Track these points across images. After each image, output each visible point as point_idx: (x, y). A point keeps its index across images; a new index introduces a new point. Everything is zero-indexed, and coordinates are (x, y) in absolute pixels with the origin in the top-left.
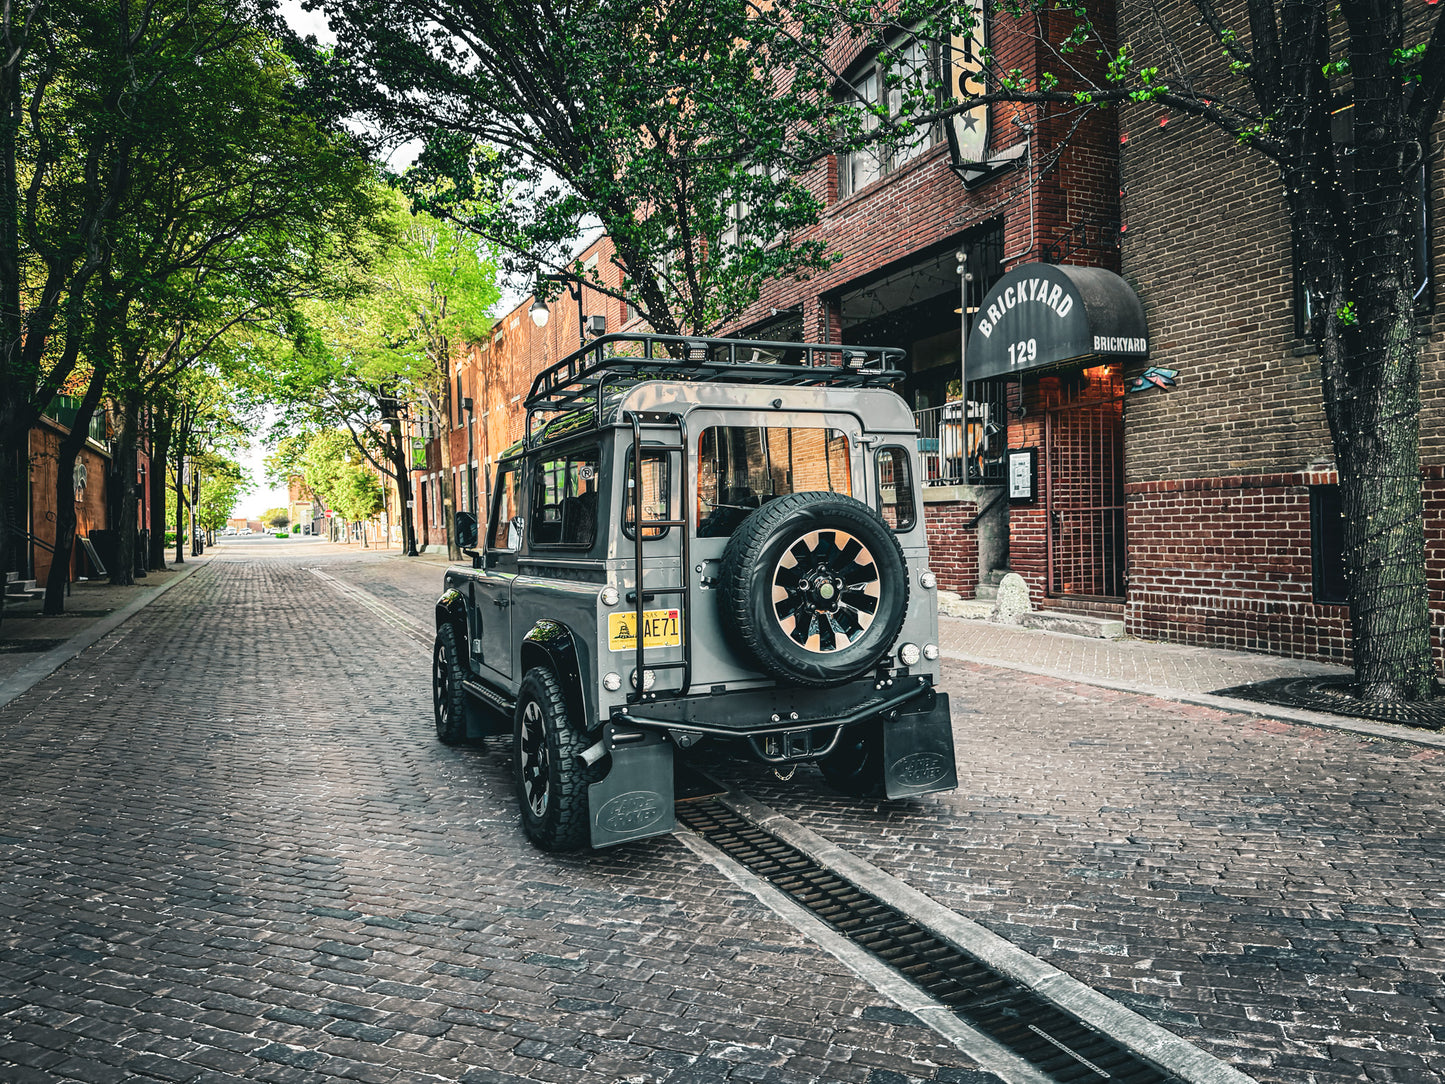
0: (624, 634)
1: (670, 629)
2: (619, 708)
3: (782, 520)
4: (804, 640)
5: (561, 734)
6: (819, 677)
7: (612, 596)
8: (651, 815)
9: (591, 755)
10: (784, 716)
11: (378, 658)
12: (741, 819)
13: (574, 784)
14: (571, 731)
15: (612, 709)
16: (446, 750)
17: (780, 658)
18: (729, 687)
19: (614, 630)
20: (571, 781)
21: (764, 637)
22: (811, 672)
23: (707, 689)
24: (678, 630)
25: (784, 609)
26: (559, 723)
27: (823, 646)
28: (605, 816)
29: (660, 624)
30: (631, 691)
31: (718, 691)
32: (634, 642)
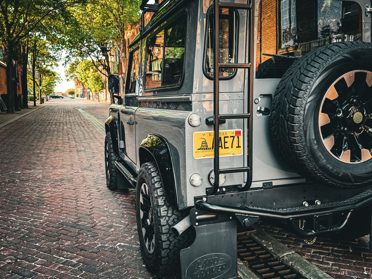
0: (204, 147)
1: (235, 144)
2: (201, 198)
3: (330, 62)
4: (338, 154)
5: (162, 209)
6: (350, 181)
7: (196, 120)
8: (222, 268)
9: (181, 226)
10: (311, 203)
11: (92, 144)
12: (268, 252)
13: (171, 242)
14: (168, 207)
15: (196, 199)
16: (110, 193)
17: (323, 168)
18: (275, 183)
19: (197, 144)
20: (168, 240)
21: (312, 152)
22: (345, 178)
23: (260, 185)
24: (241, 144)
25: (327, 131)
26: (161, 202)
27: (353, 159)
28: (192, 270)
29: (229, 140)
30: (209, 186)
31: (268, 186)
32: (212, 152)
